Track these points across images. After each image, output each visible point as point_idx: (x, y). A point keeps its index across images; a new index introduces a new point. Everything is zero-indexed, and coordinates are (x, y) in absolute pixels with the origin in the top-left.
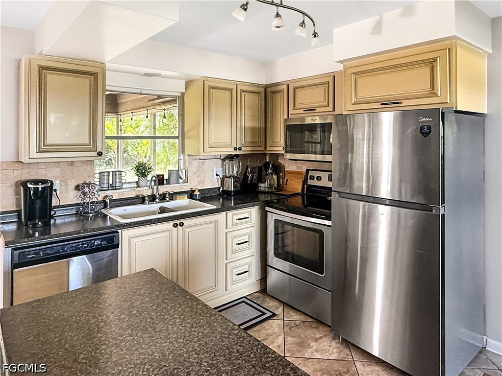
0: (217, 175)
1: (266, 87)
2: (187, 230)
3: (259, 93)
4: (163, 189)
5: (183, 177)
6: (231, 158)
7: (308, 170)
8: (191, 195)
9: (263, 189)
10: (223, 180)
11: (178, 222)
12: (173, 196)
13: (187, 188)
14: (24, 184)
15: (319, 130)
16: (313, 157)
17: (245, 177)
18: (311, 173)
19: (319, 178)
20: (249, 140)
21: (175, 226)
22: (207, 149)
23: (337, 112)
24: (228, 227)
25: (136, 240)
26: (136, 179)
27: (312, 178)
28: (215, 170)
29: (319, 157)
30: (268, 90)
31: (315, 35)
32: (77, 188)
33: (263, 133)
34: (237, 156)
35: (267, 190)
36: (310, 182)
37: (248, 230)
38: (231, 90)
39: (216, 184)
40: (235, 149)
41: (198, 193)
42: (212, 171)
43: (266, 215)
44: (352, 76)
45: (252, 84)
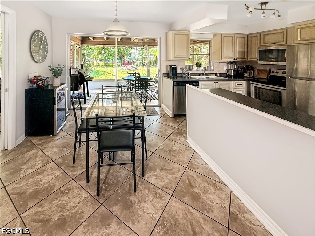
0: (225, 69)
1: (248, 35)
2: (219, 85)
3: (244, 37)
4: (206, 72)
5: (212, 68)
6: (231, 63)
7: (270, 69)
8: (216, 75)
9: (246, 76)
10: (228, 71)
11: (216, 82)
12: (210, 74)
13: (214, 72)
14: (171, 66)
15: (275, 52)
16: (271, 63)
17: (238, 70)
18: (272, 70)
19: (277, 73)
20: (240, 56)
21: (215, 83)
22: (223, 59)
23: (288, 44)
24: (234, 87)
25: (203, 85)
26: (196, 68)
27: (273, 72)
28: (224, 67)
29: (275, 63)
30: (249, 36)
31: (279, 16)
32: (181, 69)
33: (246, 53)
34: (234, 62)
35: (248, 76)
36: (272, 74)
37: (242, 89)
38: (232, 37)
39: (225, 72)
40: (234, 59)
41: (219, 74)
42: (223, 67)
43: (250, 84)
44: (298, 30)
45: (241, 34)
